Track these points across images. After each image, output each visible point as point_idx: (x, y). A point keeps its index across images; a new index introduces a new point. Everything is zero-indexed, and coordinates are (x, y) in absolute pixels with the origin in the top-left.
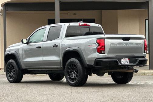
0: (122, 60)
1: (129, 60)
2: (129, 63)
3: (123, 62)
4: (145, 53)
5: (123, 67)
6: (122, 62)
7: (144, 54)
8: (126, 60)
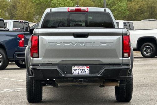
0: (74, 68)
1: (89, 69)
2: (88, 74)
3: (75, 72)
4: (123, 57)
5: (71, 79)
6: (73, 71)
7: (121, 59)
8: (82, 69)
